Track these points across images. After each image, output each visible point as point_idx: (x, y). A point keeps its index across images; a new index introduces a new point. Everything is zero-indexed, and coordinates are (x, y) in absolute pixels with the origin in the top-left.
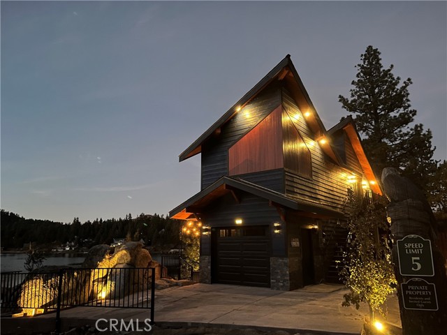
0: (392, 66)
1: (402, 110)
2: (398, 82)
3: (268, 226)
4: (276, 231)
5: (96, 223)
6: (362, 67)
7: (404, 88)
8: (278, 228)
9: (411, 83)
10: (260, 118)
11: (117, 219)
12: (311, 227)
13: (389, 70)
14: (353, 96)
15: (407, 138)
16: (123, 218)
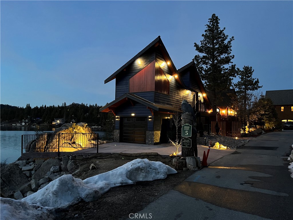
0: (225, 28)
1: (226, 55)
2: (227, 38)
3: (146, 117)
4: (150, 120)
5: (41, 108)
6: (209, 26)
7: (229, 42)
8: (150, 118)
9: (234, 39)
10: (145, 65)
11: (56, 106)
12: (167, 118)
13: (223, 30)
14: (202, 44)
15: (226, 71)
16: (61, 105)
